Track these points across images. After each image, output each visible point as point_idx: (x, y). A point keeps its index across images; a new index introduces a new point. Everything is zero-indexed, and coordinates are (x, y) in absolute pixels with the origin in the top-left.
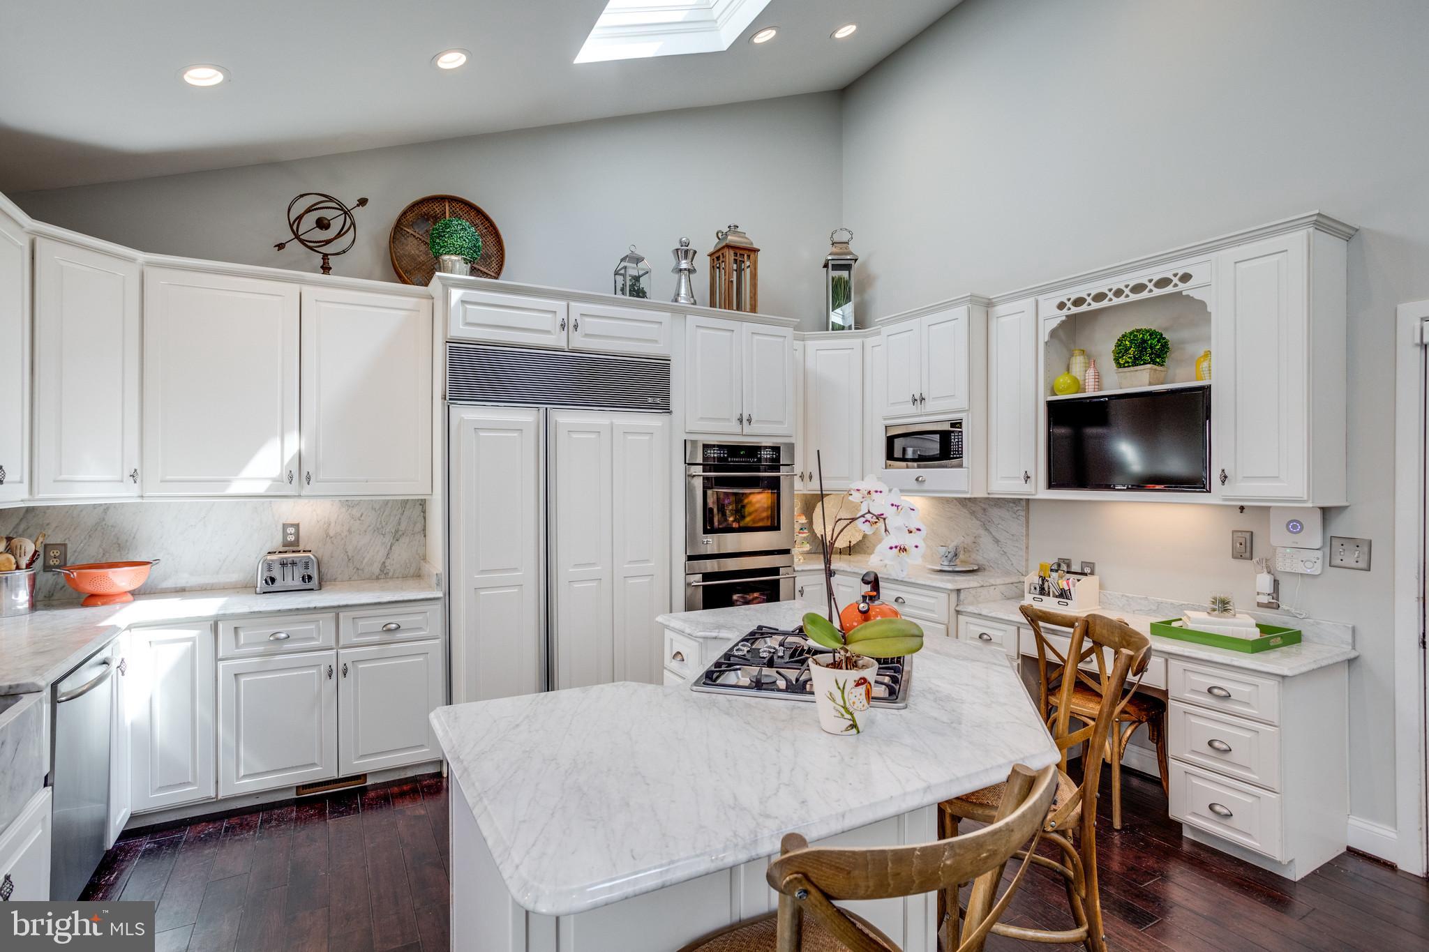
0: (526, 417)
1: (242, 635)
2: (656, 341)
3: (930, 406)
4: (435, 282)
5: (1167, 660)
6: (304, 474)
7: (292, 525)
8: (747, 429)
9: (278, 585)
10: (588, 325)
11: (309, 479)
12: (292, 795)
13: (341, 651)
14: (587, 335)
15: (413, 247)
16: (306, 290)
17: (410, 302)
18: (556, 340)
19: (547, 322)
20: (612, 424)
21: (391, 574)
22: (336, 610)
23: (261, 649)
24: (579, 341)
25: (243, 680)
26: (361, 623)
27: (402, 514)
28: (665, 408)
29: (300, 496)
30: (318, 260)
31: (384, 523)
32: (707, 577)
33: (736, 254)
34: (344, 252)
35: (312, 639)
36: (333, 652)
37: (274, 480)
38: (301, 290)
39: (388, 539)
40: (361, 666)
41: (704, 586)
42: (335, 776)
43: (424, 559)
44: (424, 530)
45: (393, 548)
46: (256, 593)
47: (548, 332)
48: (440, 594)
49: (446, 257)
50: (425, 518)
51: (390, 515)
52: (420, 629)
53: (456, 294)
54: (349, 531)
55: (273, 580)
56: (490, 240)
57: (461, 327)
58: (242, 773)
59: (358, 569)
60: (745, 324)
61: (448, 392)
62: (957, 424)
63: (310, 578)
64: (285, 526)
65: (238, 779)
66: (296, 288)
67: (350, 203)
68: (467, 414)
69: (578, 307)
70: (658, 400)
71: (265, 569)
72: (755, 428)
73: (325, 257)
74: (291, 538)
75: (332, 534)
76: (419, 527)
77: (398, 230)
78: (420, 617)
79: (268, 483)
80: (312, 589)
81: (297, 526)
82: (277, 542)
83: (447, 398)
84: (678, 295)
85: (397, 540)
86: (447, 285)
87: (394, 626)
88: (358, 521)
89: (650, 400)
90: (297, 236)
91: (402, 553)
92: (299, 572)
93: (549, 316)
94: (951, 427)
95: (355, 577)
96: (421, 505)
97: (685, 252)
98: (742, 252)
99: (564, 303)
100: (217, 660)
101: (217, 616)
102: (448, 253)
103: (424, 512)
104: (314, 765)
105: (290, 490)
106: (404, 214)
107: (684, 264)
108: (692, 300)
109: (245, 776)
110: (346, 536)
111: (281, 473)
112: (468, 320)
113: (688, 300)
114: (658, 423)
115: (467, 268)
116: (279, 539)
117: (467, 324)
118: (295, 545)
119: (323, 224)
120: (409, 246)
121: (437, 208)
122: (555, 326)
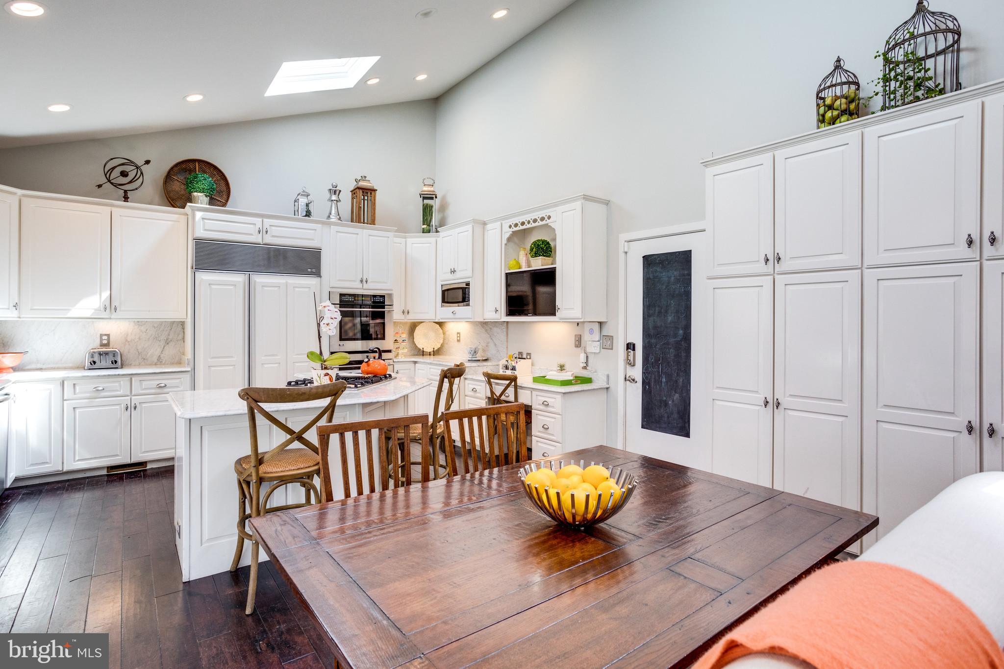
0: (239, 279)
1: (77, 388)
2: (313, 240)
3: (458, 275)
4: (187, 207)
5: (532, 392)
6: (113, 307)
7: (106, 335)
8: (366, 285)
9: (98, 365)
10: (274, 231)
11: (116, 309)
12: (105, 472)
13: (133, 398)
14: (273, 236)
15: (177, 186)
16: (114, 210)
17: (175, 217)
18: (256, 238)
19: (253, 229)
20: (287, 282)
21: (163, 362)
22: (130, 376)
23: (88, 395)
24: (268, 239)
25: (77, 411)
26: (144, 383)
27: (171, 330)
28: (318, 274)
29: (111, 318)
30: (122, 193)
31: (160, 335)
33: (363, 192)
34: (137, 189)
35: (117, 390)
36: (129, 398)
37: (96, 310)
38: (111, 209)
39: (162, 343)
40: (144, 405)
42: (128, 461)
43: (184, 354)
44: (184, 338)
45: (165, 348)
46: (85, 369)
47: (251, 234)
48: (189, 369)
49: (195, 194)
50: (184, 332)
51: (163, 330)
52: (178, 387)
53: (199, 215)
54: (139, 339)
55: (95, 362)
56: (223, 183)
57: (202, 232)
58: (77, 458)
59: (144, 359)
60: (365, 230)
61: (194, 265)
62: (468, 284)
63: (116, 362)
64: (101, 335)
65: (75, 461)
66: (108, 209)
67: (140, 163)
68: (205, 277)
69: (267, 222)
70: (314, 270)
71: (90, 357)
72: (370, 285)
73: (126, 192)
74: (105, 342)
75: (129, 340)
76: (181, 337)
77: (169, 177)
78: (178, 381)
79: (93, 311)
80: (117, 368)
81: (108, 335)
82: (97, 342)
83: (194, 268)
84: (330, 214)
85: (168, 344)
86: (194, 210)
87: (163, 385)
88: (145, 333)
89: (309, 270)
90: (109, 181)
91: (170, 351)
92: (110, 358)
93: (252, 226)
94: (466, 285)
95: (143, 363)
96: (181, 325)
97: (335, 191)
98: (367, 191)
99: (260, 220)
100: (64, 400)
101: (64, 377)
102: (196, 191)
103: (184, 329)
104: (117, 455)
105: (105, 315)
106: (172, 168)
107: (334, 197)
108: (338, 217)
109: (78, 460)
110: (138, 341)
111: (100, 306)
112: (206, 228)
113: (336, 217)
114: (314, 283)
115: (207, 199)
116: (98, 342)
117: (206, 230)
118: (107, 345)
119: (124, 174)
120: (175, 186)
121: (191, 166)
122: (255, 231)
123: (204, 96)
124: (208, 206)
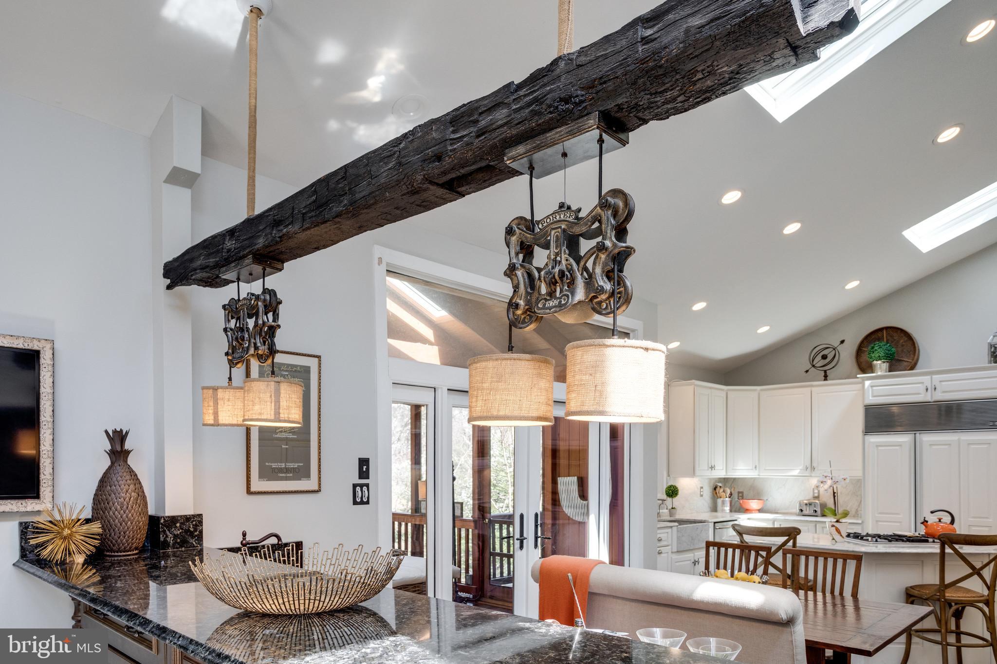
0: (903, 438)
2: (995, 388)
6: (813, 467)
7: (815, 489)
9: (804, 512)
10: (943, 386)
11: (814, 469)
14: (944, 392)
15: (867, 357)
16: (815, 389)
18: (925, 397)
19: (922, 388)
24: (939, 396)
29: (812, 476)
30: (822, 373)
34: (834, 367)
38: (812, 390)
47: (920, 394)
49: (875, 362)
55: (802, 511)
57: (871, 398)
61: (864, 429)
66: (809, 389)
67: (836, 343)
69: (937, 380)
73: (825, 372)
77: (859, 350)
79: (800, 470)
82: (810, 496)
83: (864, 432)
86: (865, 380)
88: (845, 489)
89: (991, 424)
90: (813, 366)
92: (812, 508)
93: (920, 385)
99: (929, 377)
102: (877, 360)
105: (808, 473)
106: (862, 341)
111: (804, 466)
112: (875, 394)
114: (996, 437)
115: (885, 366)
117: (874, 397)
118: (817, 498)
119: (824, 357)
120: (865, 357)
121: (879, 334)
122: (923, 390)
123: (860, 280)
124: (879, 373)
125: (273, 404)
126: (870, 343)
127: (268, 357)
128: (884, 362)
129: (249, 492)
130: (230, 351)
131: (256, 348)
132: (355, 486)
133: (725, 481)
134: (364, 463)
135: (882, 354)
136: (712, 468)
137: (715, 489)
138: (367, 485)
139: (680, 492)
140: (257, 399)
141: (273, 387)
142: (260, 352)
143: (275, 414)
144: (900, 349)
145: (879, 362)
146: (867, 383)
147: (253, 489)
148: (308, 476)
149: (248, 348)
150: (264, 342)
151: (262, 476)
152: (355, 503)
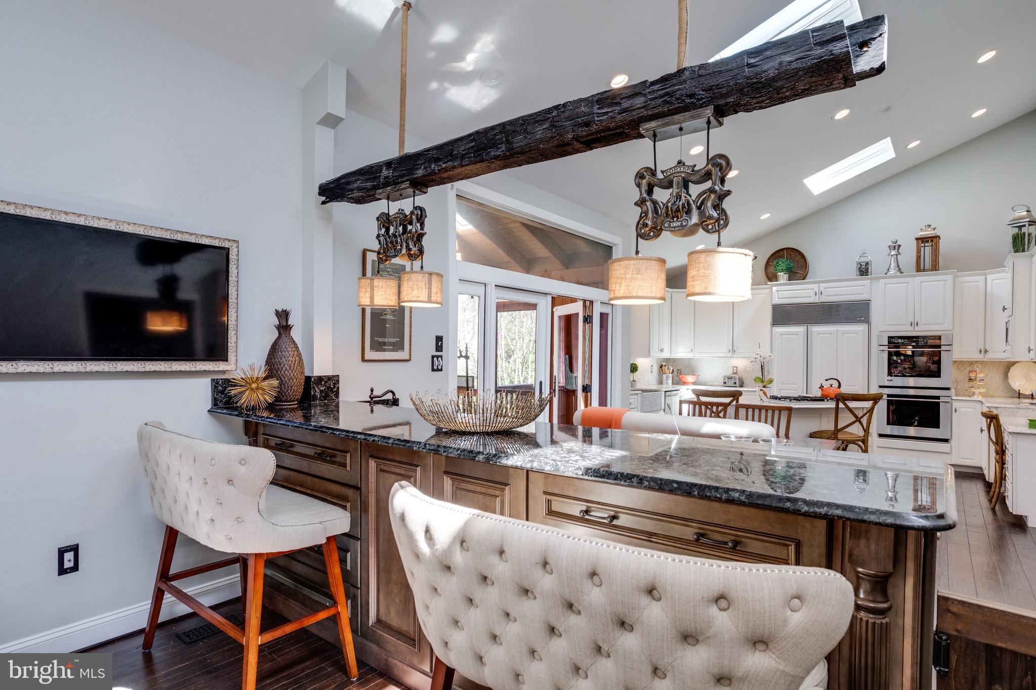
0: (800, 329)
2: (862, 294)
4: (773, 284)
6: (735, 350)
7: (735, 367)
8: (917, 328)
9: (727, 384)
11: (737, 351)
14: (827, 296)
17: (767, 291)
18: (814, 299)
19: (812, 293)
20: (837, 330)
24: (824, 299)
28: (867, 321)
29: (734, 357)
32: (889, 396)
37: (725, 352)
41: (888, 400)
47: (810, 297)
49: (779, 273)
54: (753, 370)
55: (725, 383)
56: (802, 261)
57: (777, 300)
60: (916, 278)
61: (772, 322)
63: (735, 383)
64: (733, 367)
68: (779, 329)
69: (823, 285)
70: (864, 318)
72: (922, 327)
74: (735, 371)
75: (746, 370)
77: (768, 263)
79: (723, 353)
81: (737, 367)
83: (772, 324)
84: (890, 267)
88: (756, 367)
89: (859, 319)
93: (811, 290)
97: (894, 247)
99: (817, 285)
102: (781, 271)
105: (732, 355)
106: (769, 258)
107: (893, 253)
110: (752, 372)
111: (726, 350)
113: (895, 269)
114: (862, 329)
115: (786, 276)
116: (731, 371)
117: (779, 298)
120: (771, 269)
121: (781, 253)
122: (812, 294)
123: (771, 213)
124: (782, 282)
125: (427, 290)
126: (775, 259)
127: (419, 256)
128: (785, 274)
129: (363, 360)
130: (382, 251)
131: (409, 249)
132: (433, 357)
133: (668, 360)
134: (439, 339)
135: (784, 268)
136: (662, 350)
137: (661, 367)
138: (441, 357)
139: (639, 369)
140: (415, 286)
141: (427, 277)
142: (412, 252)
143: (428, 298)
144: (796, 265)
145: (782, 273)
146: (774, 289)
147: (366, 358)
148: (402, 348)
149: (401, 250)
150: (415, 245)
151: (373, 348)
152: (433, 370)
